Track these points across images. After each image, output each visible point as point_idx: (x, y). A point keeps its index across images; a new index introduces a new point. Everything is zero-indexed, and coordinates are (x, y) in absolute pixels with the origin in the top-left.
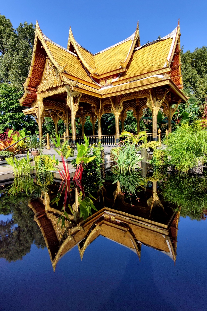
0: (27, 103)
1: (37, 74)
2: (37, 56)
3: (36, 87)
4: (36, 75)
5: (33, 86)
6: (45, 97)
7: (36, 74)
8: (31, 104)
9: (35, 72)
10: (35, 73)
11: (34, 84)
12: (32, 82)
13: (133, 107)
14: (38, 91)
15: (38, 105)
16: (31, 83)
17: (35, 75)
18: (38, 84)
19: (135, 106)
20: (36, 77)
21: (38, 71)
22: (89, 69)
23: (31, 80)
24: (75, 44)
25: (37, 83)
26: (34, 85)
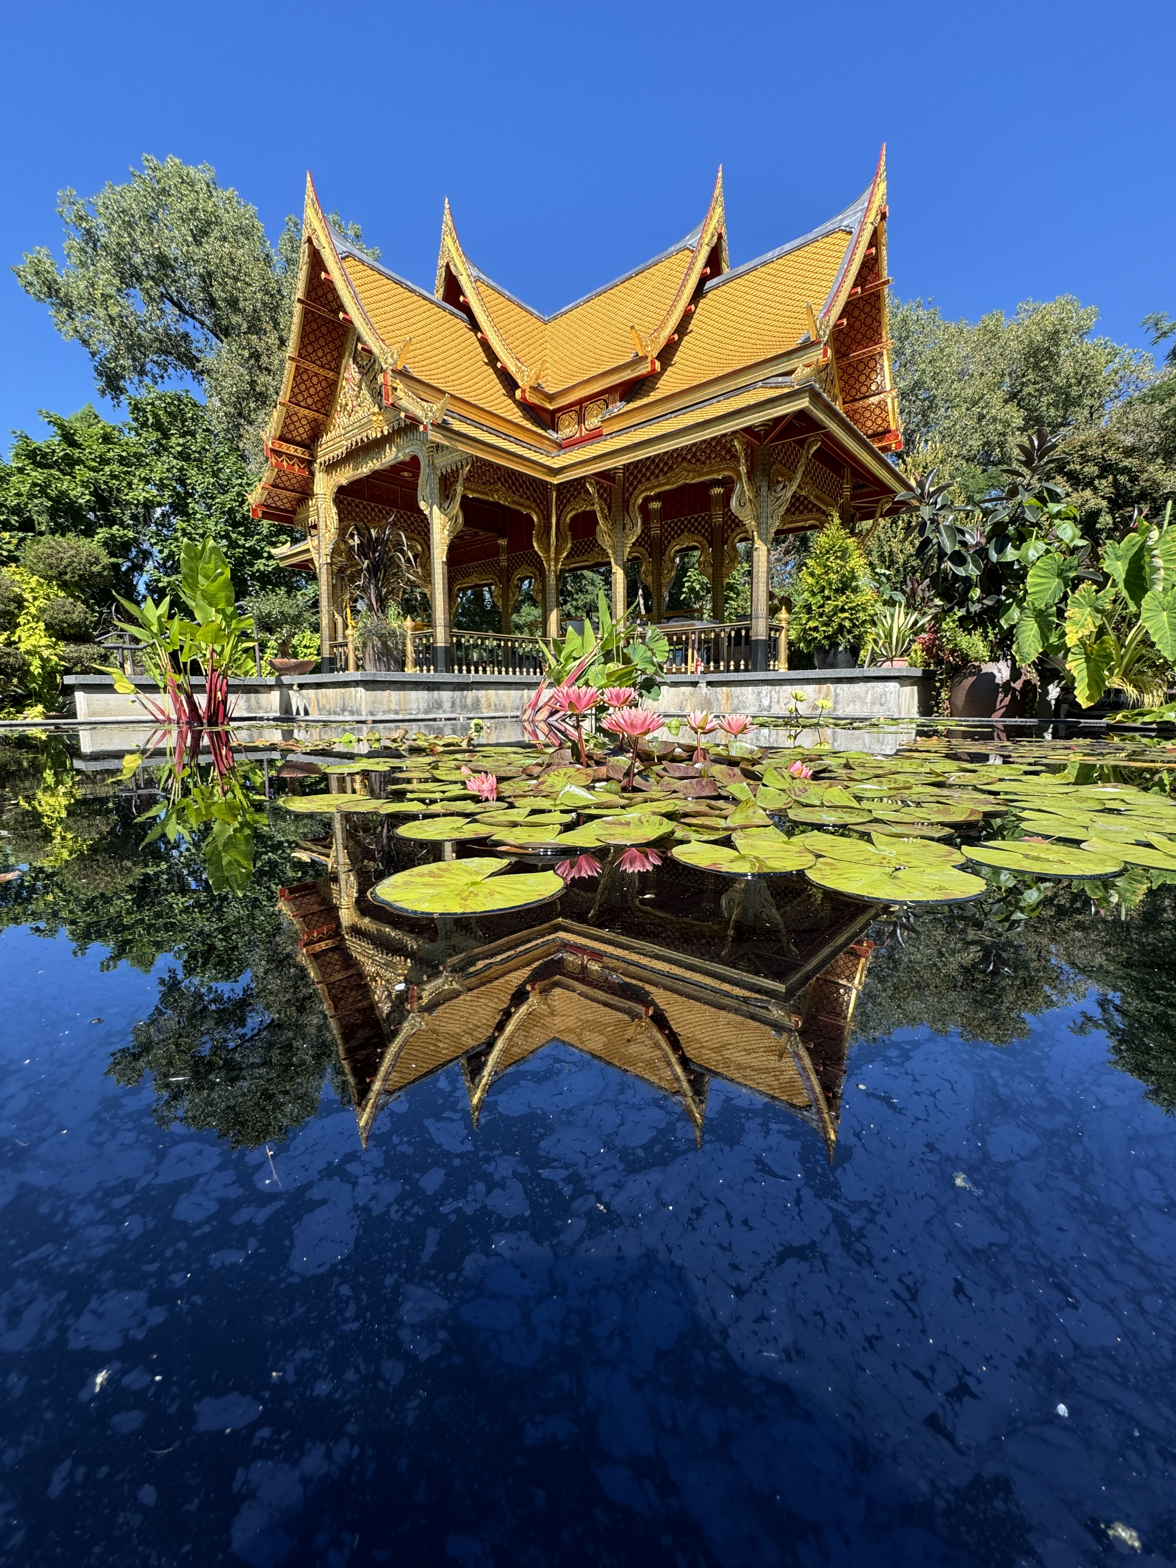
0: (277, 508)
1: (312, 391)
2: (310, 316)
3: (311, 443)
4: (310, 396)
5: (298, 439)
6: (344, 482)
7: (307, 389)
8: (294, 512)
9: (303, 382)
10: (303, 387)
11: (302, 432)
12: (293, 423)
13: (700, 532)
14: (318, 461)
15: (318, 515)
16: (292, 427)
17: (306, 394)
18: (316, 432)
19: (707, 531)
20: (310, 401)
21: (315, 380)
22: (512, 369)
23: (288, 416)
24: (463, 272)
25: (312, 429)
26: (305, 436)
